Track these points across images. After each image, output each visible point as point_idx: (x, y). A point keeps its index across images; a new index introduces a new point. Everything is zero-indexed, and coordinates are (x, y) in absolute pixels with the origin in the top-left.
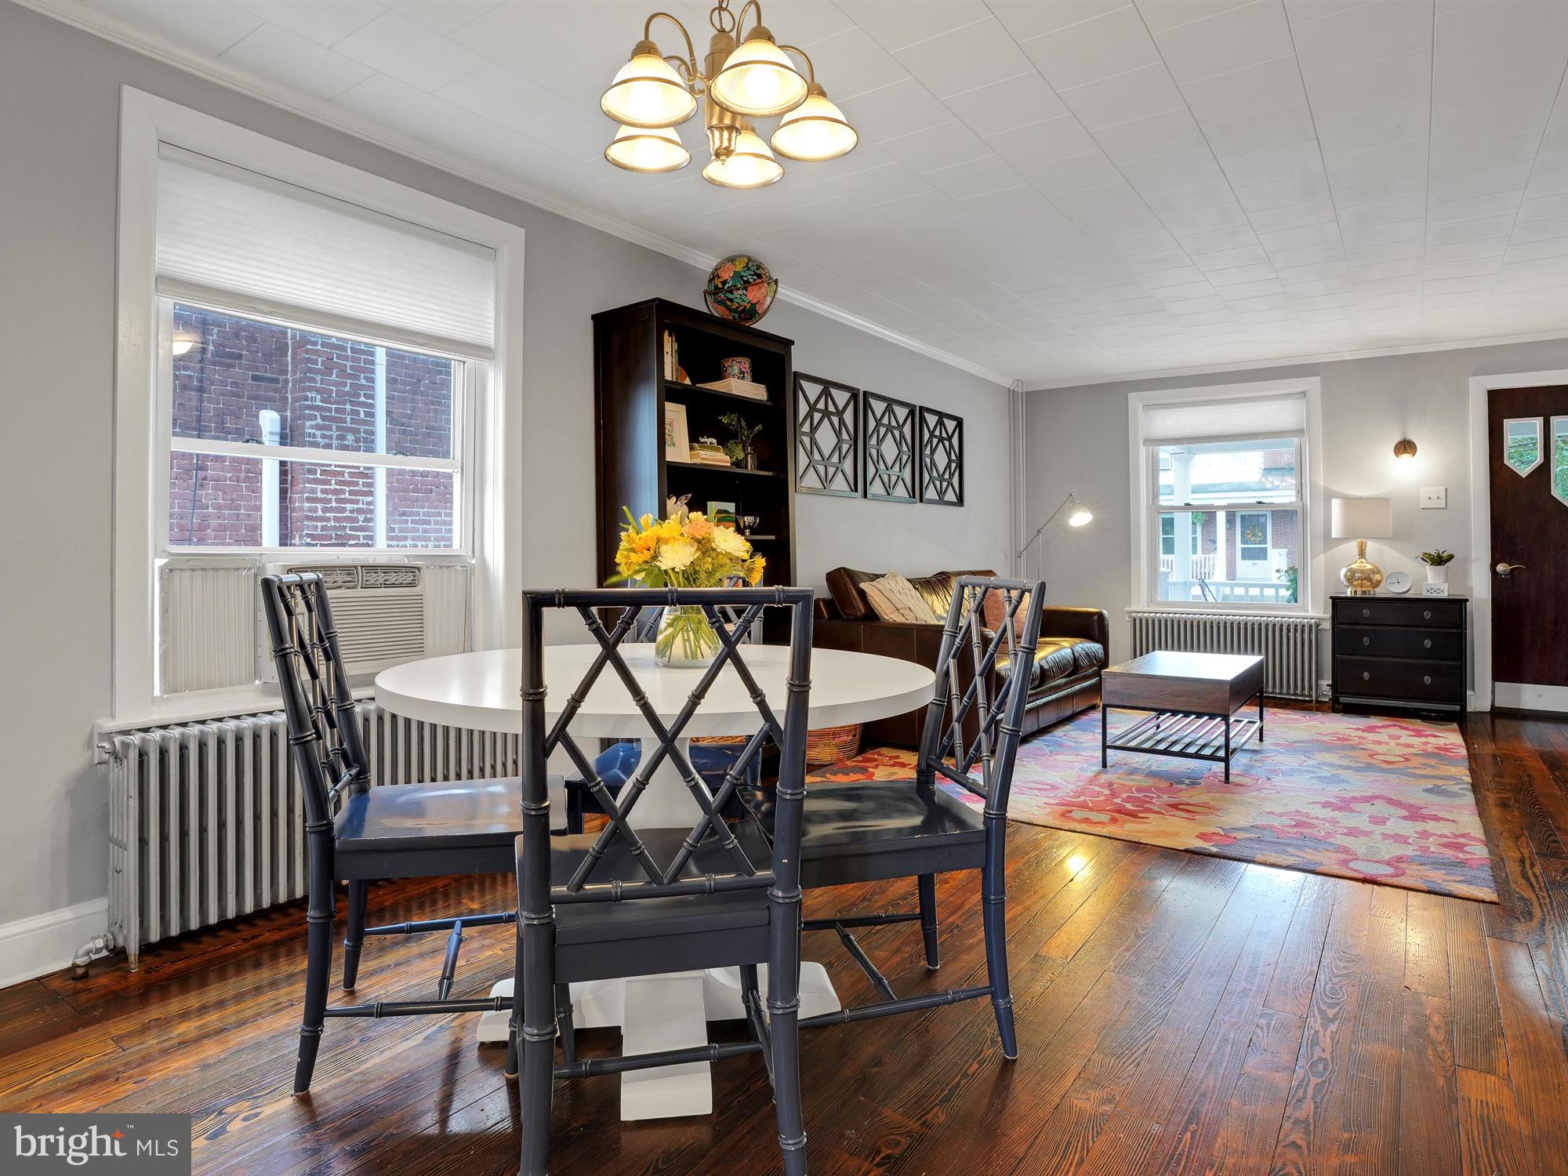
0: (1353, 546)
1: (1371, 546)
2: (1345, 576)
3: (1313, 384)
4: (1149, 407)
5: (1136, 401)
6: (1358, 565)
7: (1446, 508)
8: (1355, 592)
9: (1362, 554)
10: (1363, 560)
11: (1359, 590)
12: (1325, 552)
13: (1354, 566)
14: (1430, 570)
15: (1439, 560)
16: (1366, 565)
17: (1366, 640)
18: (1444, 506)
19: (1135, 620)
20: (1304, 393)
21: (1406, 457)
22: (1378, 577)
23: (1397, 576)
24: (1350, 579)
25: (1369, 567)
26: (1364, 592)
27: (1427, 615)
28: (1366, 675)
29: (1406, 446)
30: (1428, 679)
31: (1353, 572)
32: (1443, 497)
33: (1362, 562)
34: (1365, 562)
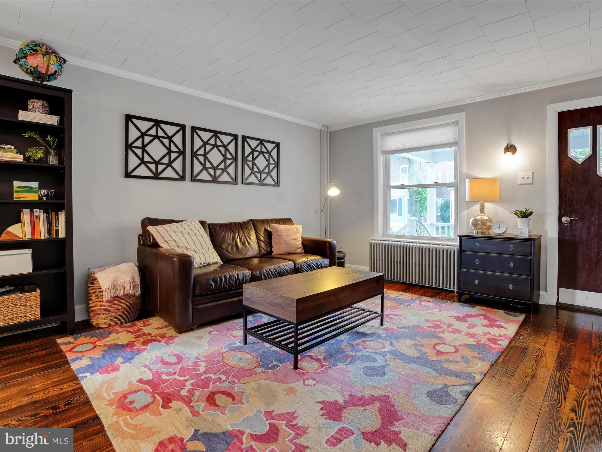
0: (477, 207)
1: (488, 206)
2: (472, 223)
3: (461, 116)
4: (384, 135)
5: (377, 132)
6: (480, 217)
7: (533, 184)
8: (478, 232)
9: (482, 211)
10: (482, 214)
11: (480, 231)
12: (467, 209)
13: (478, 218)
14: (519, 221)
15: (525, 215)
16: (484, 217)
17: (477, 261)
18: (532, 183)
19: (371, 244)
20: (457, 122)
21: (509, 154)
22: (489, 224)
23: (500, 223)
24: (475, 225)
25: (486, 218)
26: (482, 233)
27: (512, 247)
28: (477, 282)
29: (511, 148)
30: (511, 286)
31: (476, 220)
32: (531, 177)
33: (482, 215)
34: (484, 215)
